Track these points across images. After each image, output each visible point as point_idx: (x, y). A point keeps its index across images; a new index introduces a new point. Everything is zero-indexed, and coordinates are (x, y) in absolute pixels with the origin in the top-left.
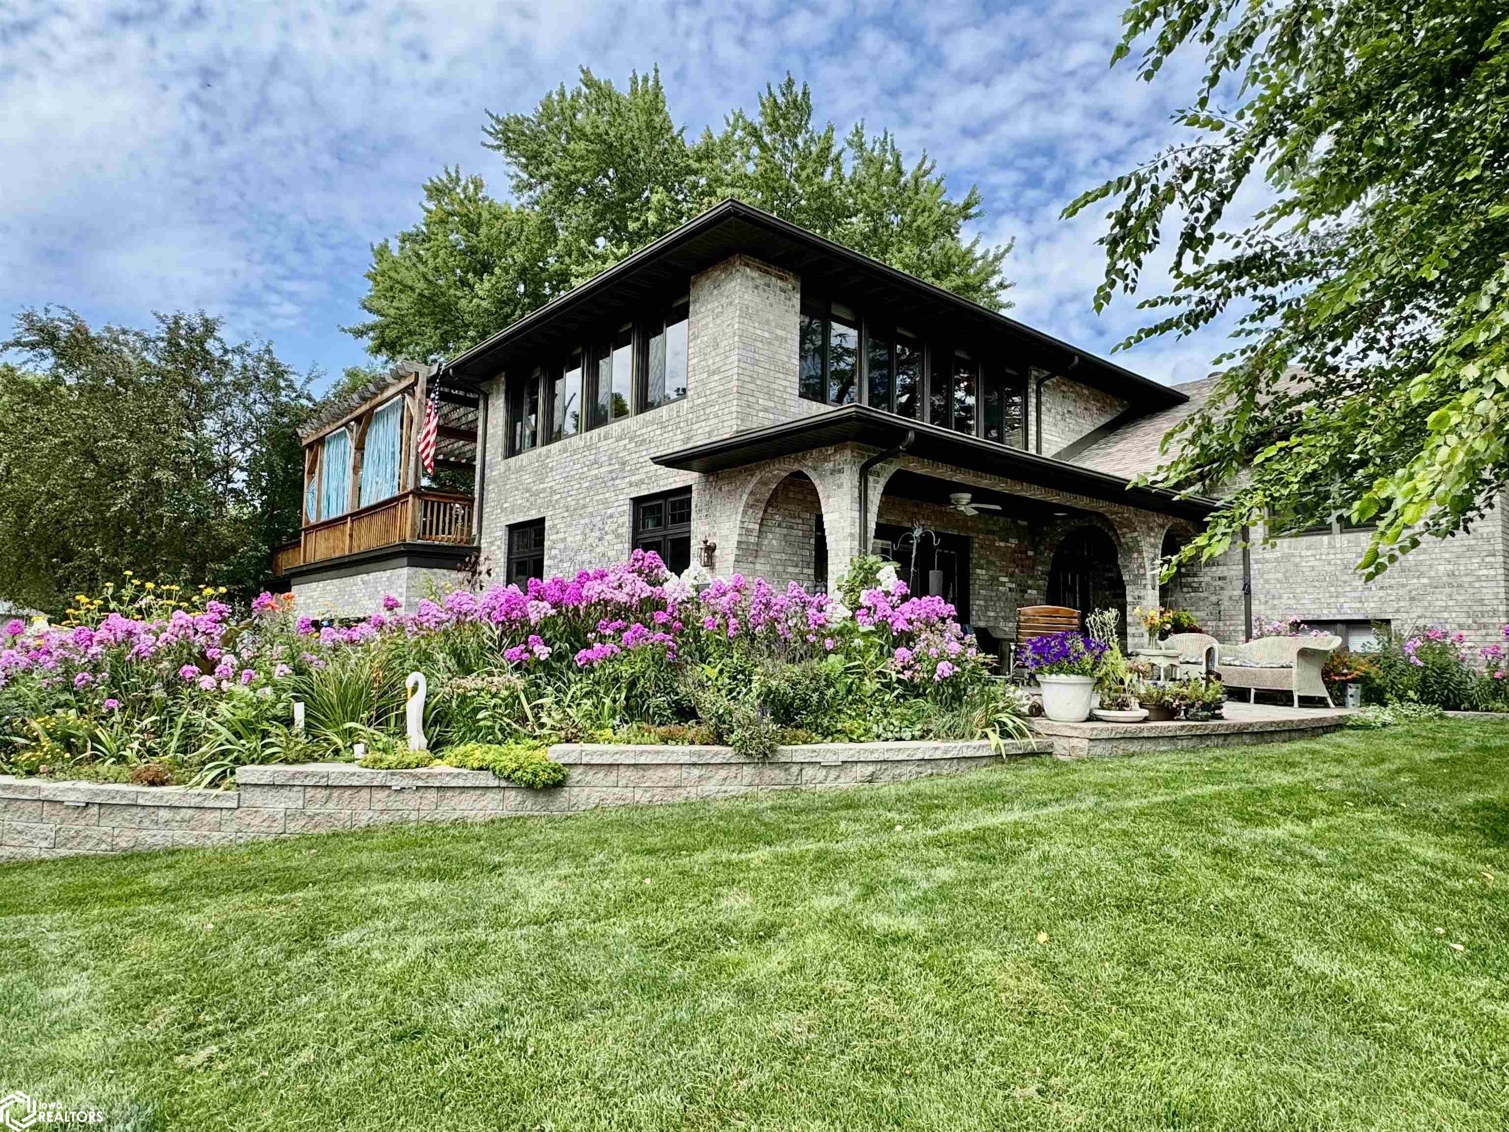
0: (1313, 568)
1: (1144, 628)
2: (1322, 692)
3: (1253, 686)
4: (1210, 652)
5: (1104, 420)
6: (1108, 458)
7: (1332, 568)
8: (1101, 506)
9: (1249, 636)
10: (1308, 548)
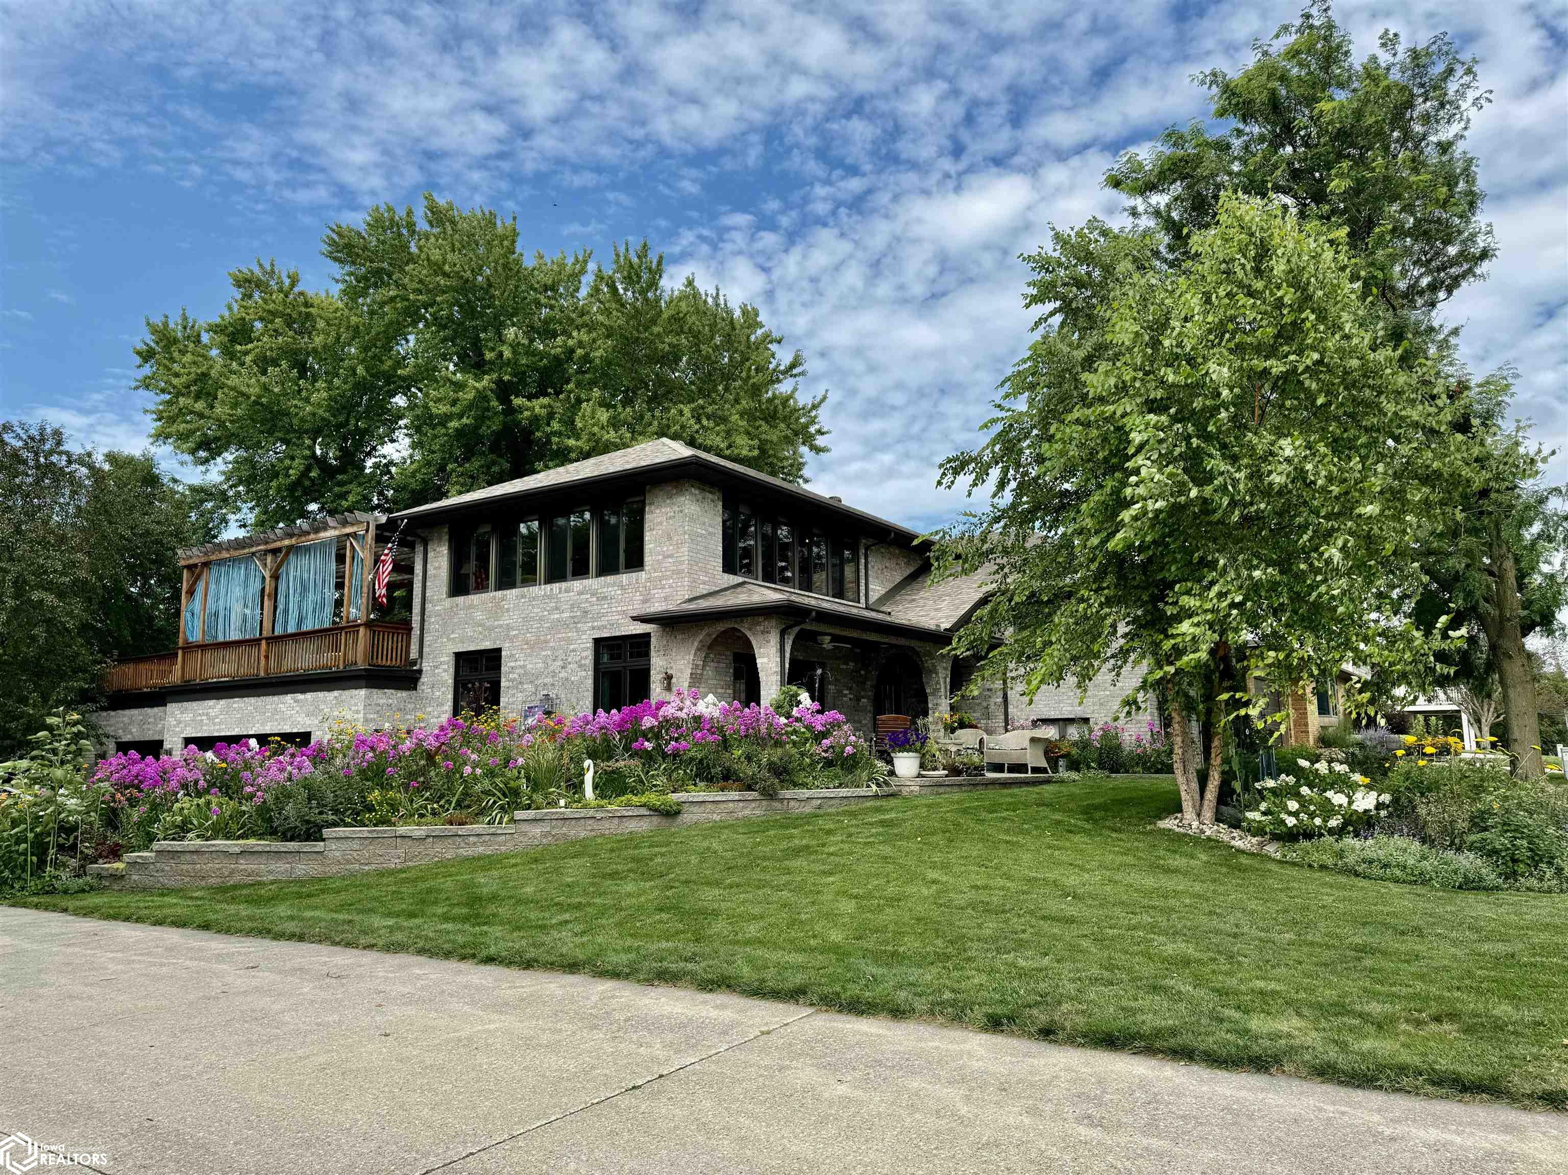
1: (940, 726)
2: (1044, 764)
3: (1006, 762)
4: (981, 741)
5: (908, 571)
6: (914, 604)
8: (914, 644)
9: (1007, 731)
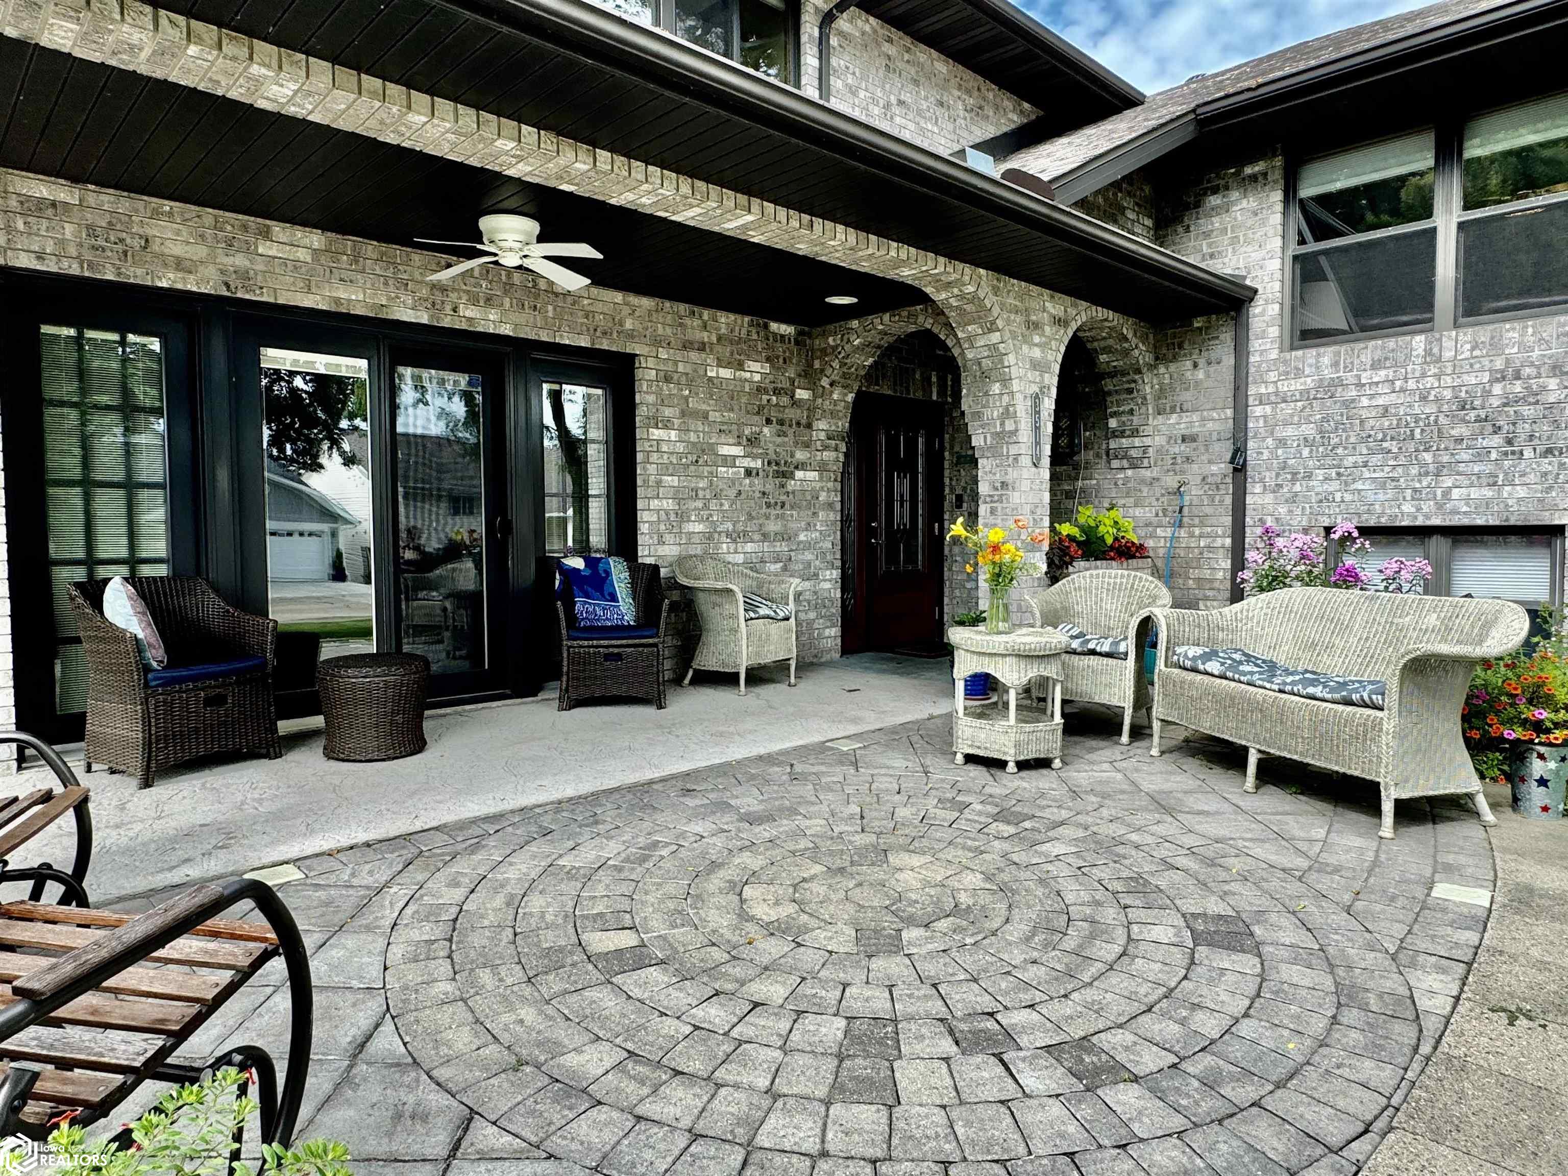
0: (1386, 411)
7: (1430, 409)
10: (1376, 365)
